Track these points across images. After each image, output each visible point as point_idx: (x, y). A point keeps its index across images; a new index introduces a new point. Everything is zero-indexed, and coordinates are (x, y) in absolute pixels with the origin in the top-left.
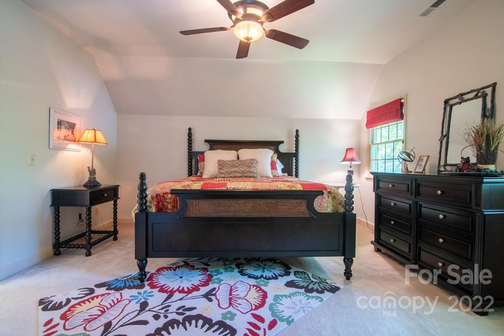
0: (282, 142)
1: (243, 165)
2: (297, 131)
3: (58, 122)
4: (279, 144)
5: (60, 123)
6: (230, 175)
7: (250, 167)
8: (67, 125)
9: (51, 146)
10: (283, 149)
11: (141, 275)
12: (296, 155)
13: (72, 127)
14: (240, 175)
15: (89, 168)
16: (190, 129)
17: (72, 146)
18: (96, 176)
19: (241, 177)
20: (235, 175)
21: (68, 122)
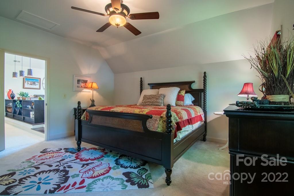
0: (194, 82)
1: (154, 97)
2: (205, 73)
3: (78, 81)
4: (191, 84)
5: (79, 81)
6: (146, 104)
7: (157, 99)
8: (82, 81)
9: (74, 90)
10: (194, 86)
11: (78, 148)
12: (203, 91)
13: (85, 82)
14: (151, 104)
15: (91, 99)
16: (141, 78)
17: (85, 90)
18: (95, 103)
19: (151, 105)
20: (148, 104)
21: (83, 80)
